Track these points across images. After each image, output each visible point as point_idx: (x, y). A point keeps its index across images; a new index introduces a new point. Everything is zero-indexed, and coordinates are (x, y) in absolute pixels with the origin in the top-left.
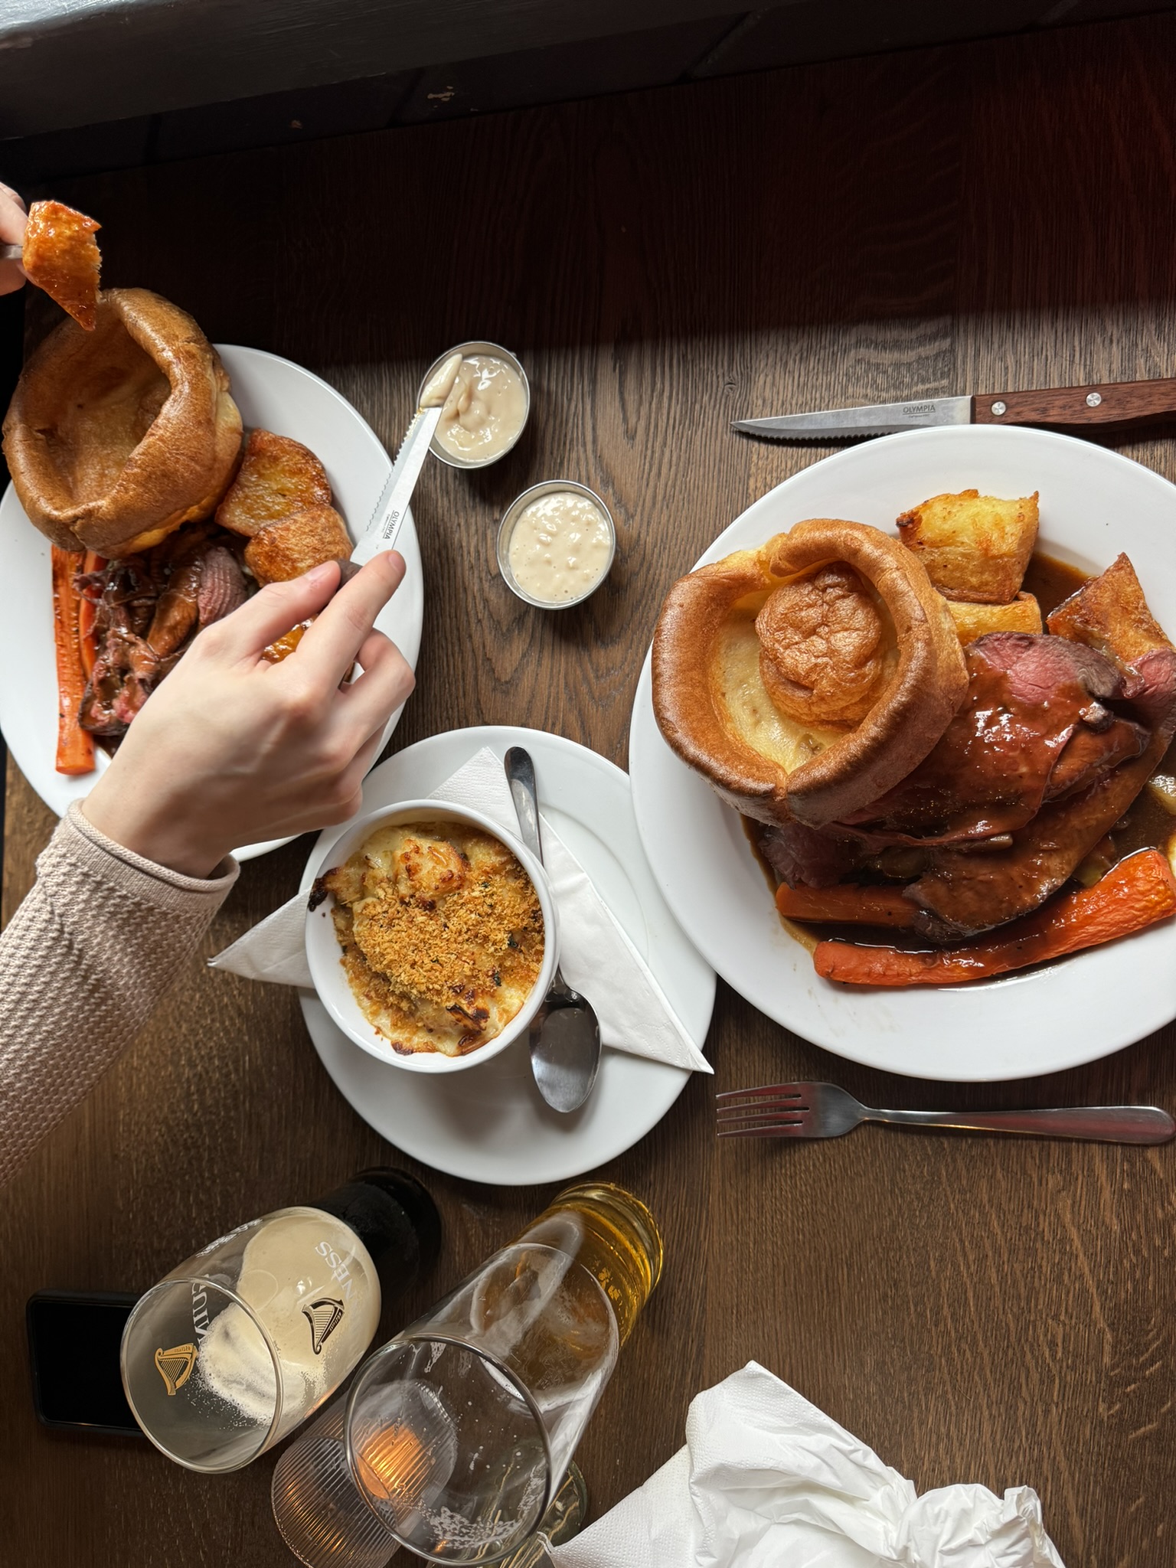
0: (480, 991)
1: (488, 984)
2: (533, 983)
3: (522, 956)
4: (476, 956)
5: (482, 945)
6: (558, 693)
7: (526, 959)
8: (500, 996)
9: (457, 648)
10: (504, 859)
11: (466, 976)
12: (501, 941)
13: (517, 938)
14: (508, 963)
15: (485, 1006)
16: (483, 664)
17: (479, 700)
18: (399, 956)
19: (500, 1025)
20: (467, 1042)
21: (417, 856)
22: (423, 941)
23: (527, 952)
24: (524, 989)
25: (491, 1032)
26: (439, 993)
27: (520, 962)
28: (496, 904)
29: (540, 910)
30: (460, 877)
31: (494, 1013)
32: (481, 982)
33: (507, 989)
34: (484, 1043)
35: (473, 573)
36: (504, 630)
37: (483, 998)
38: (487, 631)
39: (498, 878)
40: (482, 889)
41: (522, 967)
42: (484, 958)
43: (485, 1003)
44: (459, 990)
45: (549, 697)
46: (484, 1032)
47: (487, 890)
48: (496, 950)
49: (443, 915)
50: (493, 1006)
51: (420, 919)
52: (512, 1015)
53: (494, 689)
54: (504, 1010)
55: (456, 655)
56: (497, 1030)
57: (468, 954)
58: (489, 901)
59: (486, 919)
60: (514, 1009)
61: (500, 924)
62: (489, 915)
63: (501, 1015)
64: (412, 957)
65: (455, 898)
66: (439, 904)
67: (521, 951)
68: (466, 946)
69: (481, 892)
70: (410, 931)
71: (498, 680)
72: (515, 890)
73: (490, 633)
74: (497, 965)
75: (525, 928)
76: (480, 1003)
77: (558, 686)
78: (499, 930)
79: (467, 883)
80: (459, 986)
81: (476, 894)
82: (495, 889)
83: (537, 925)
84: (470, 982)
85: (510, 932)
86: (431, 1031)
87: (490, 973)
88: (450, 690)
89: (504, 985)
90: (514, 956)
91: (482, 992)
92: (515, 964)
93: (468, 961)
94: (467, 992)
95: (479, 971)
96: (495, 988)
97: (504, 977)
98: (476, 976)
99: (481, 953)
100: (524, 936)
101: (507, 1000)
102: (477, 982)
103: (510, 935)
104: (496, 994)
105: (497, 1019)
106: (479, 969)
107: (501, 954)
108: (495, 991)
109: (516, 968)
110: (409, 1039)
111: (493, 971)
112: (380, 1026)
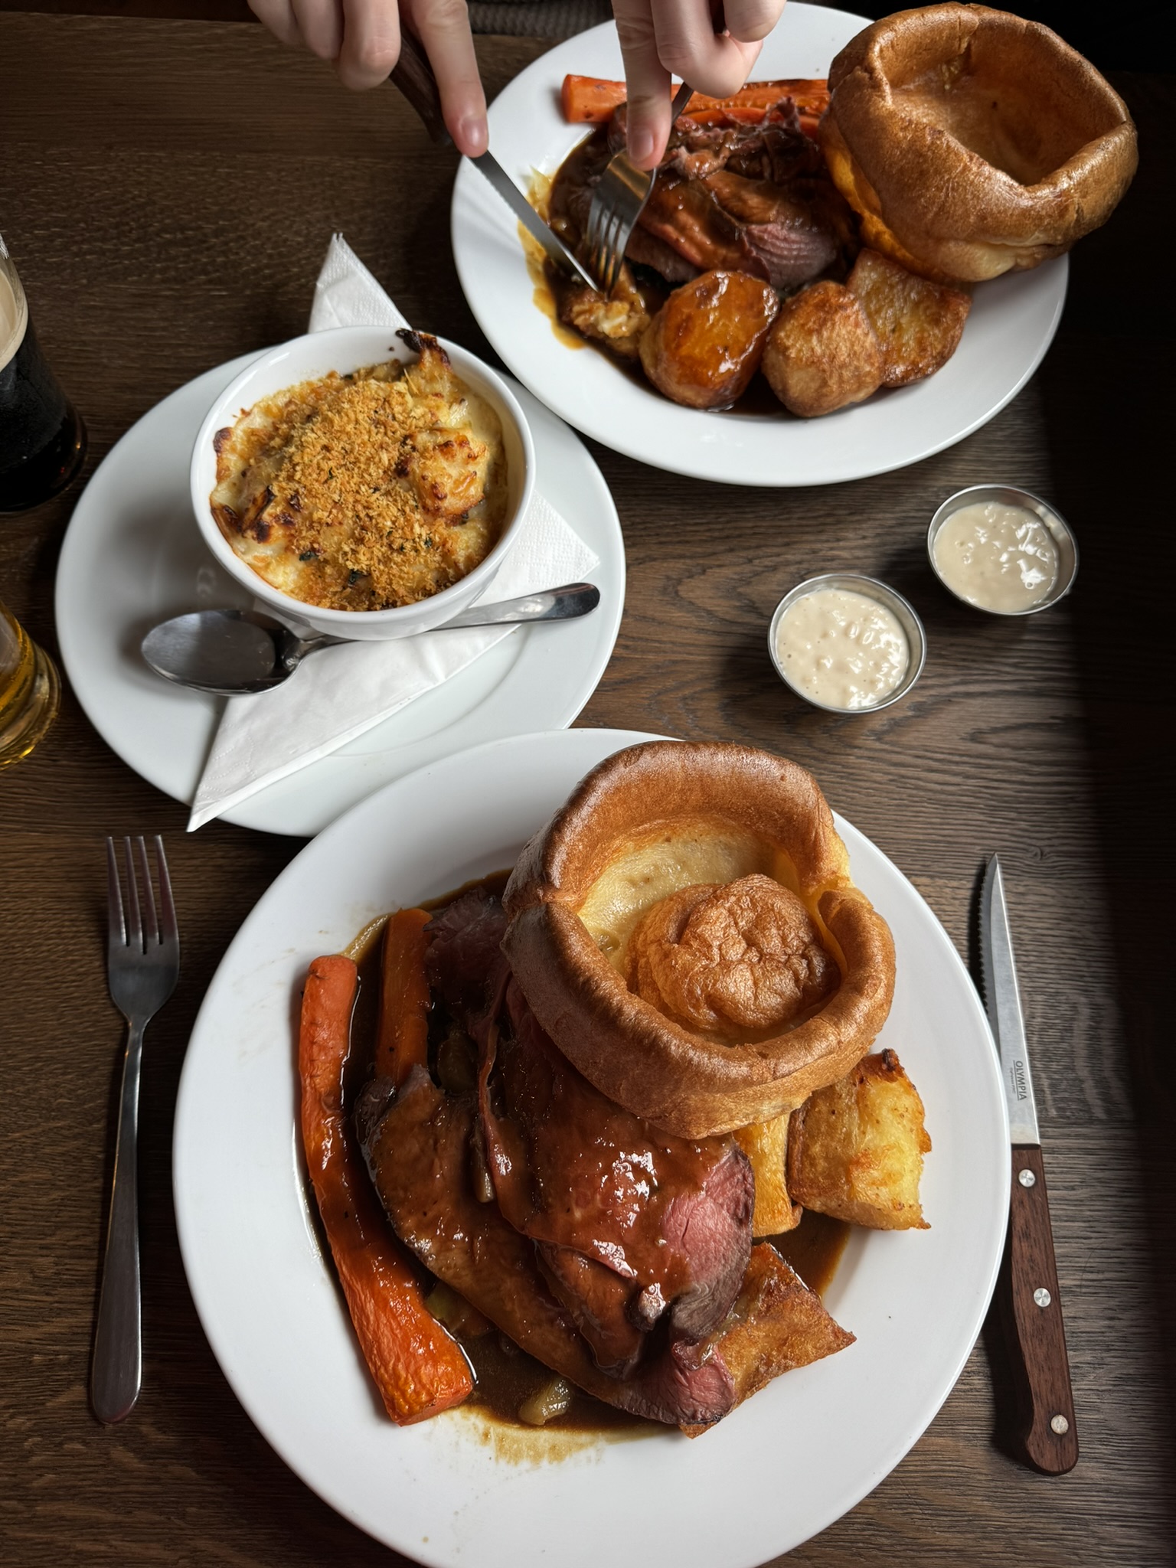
0: (293, 532)
1: (302, 543)
2: (305, 601)
3: (339, 589)
4: (337, 528)
6: (665, 652)
7: (335, 594)
8: (287, 559)
9: (716, 534)
10: (462, 566)
11: (311, 514)
12: (357, 561)
13: (361, 583)
14: (329, 570)
15: (272, 539)
16: (698, 565)
17: (655, 560)
18: (338, 431)
19: (249, 558)
20: (228, 516)
21: (465, 455)
22: (357, 461)
23: (344, 595)
24: (297, 591)
25: (241, 546)
26: (290, 478)
27: (330, 586)
28: (405, 555)
29: (396, 607)
30: (438, 509)
31: (264, 551)
32: (304, 533)
33: (297, 569)
34: (226, 537)
35: (807, 554)
36: (740, 590)
37: (284, 536)
38: (738, 569)
39: (438, 558)
40: (424, 537)
41: (324, 589)
42: (336, 538)
43: (278, 538)
44: (293, 504)
45: (659, 642)
46: (240, 537)
47: (422, 543)
48: (345, 554)
49: (390, 487)
50: (273, 550)
51: (385, 457)
52: (262, 573)
53: (668, 578)
54: (268, 565)
55: (708, 534)
56: (243, 553)
57: (340, 516)
58: (408, 545)
59: (385, 541)
60: (270, 577)
61: (379, 561)
62: (390, 546)
63: (263, 560)
64: (337, 446)
65: (412, 502)
66: (403, 482)
67: (344, 588)
68: (350, 514)
69: (420, 536)
70: (369, 445)
71: (679, 582)
72: (422, 579)
73: (735, 573)
74: (327, 556)
75: (373, 593)
76: (277, 532)
77: (674, 652)
78: (372, 559)
79: (430, 520)
80: (299, 505)
81: (417, 529)
82: (423, 554)
83: (378, 604)
84: (305, 519)
85: (370, 574)
86: (244, 474)
87: (316, 546)
88: (667, 526)
89: (301, 565)
90: (339, 578)
91: (292, 535)
92: (328, 580)
93: (331, 516)
94: (291, 513)
95: (318, 531)
96: (297, 552)
97: (311, 565)
98: (311, 527)
99: (341, 534)
100: (363, 592)
101: (282, 568)
102: (304, 528)
103: (365, 573)
104: (289, 553)
105: (256, 554)
106: (321, 532)
107: (341, 560)
108: (293, 552)
109: (324, 581)
110: (234, 451)
111: (319, 551)
112: (253, 415)
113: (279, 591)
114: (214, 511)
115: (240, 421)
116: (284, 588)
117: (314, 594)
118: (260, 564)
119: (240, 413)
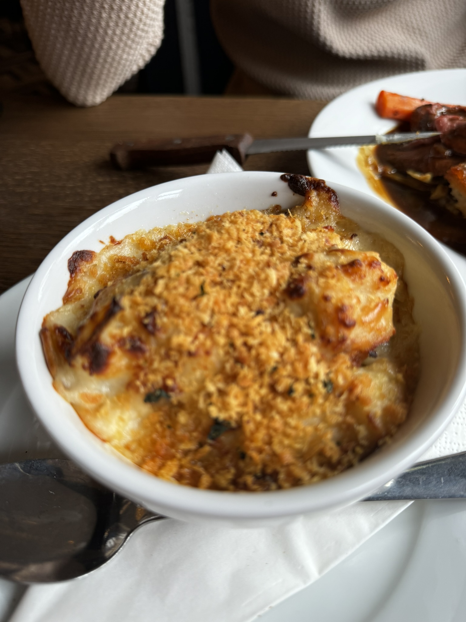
0: (141, 362)
1: (151, 377)
2: (140, 465)
3: (191, 446)
4: (202, 360)
5: (221, 371)
7: (186, 453)
8: (127, 400)
10: (378, 422)
12: (225, 407)
13: (226, 439)
14: (183, 418)
15: (111, 370)
19: (75, 396)
20: (60, 339)
21: (376, 278)
23: (199, 455)
24: (134, 446)
25: (66, 379)
26: (149, 293)
27: (181, 441)
28: (294, 400)
29: (280, 488)
30: (343, 340)
31: (98, 386)
32: (156, 365)
33: (138, 414)
34: (50, 365)
37: (128, 367)
39: (340, 408)
40: (322, 377)
41: (173, 445)
42: (199, 372)
43: (119, 370)
44: (147, 324)
46: (67, 367)
47: (320, 386)
48: (209, 395)
49: (277, 311)
50: (110, 387)
51: (273, 275)
52: (88, 418)
54: (99, 407)
56: (67, 389)
57: (208, 343)
58: (300, 387)
59: (267, 380)
60: (99, 424)
61: (256, 408)
62: (272, 388)
63: (94, 399)
65: (306, 330)
66: (294, 305)
67: (201, 445)
68: (222, 340)
69: (317, 376)
72: (317, 439)
74: (183, 398)
75: (243, 456)
76: (120, 361)
78: (244, 404)
79: (329, 355)
80: (154, 325)
81: (313, 366)
82: (320, 400)
83: (249, 479)
84: (160, 345)
85: (240, 426)
86: (96, 296)
87: (170, 382)
89: (145, 409)
90: (195, 430)
91: (140, 368)
92: (180, 432)
93: (197, 343)
94: (143, 338)
95: (176, 363)
96: (142, 390)
97: (160, 409)
98: (167, 356)
99: (206, 368)
100: (227, 453)
101: (118, 413)
102: (157, 357)
103: (233, 424)
104: (132, 392)
105: (86, 390)
106: (180, 364)
107: (201, 404)
108: (137, 390)
109: (173, 434)
110: (92, 273)
111: (172, 390)
112: (122, 245)
113: (107, 445)
114: (44, 333)
115: (107, 248)
116: (116, 442)
117: (157, 452)
118: (89, 406)
119: (109, 240)
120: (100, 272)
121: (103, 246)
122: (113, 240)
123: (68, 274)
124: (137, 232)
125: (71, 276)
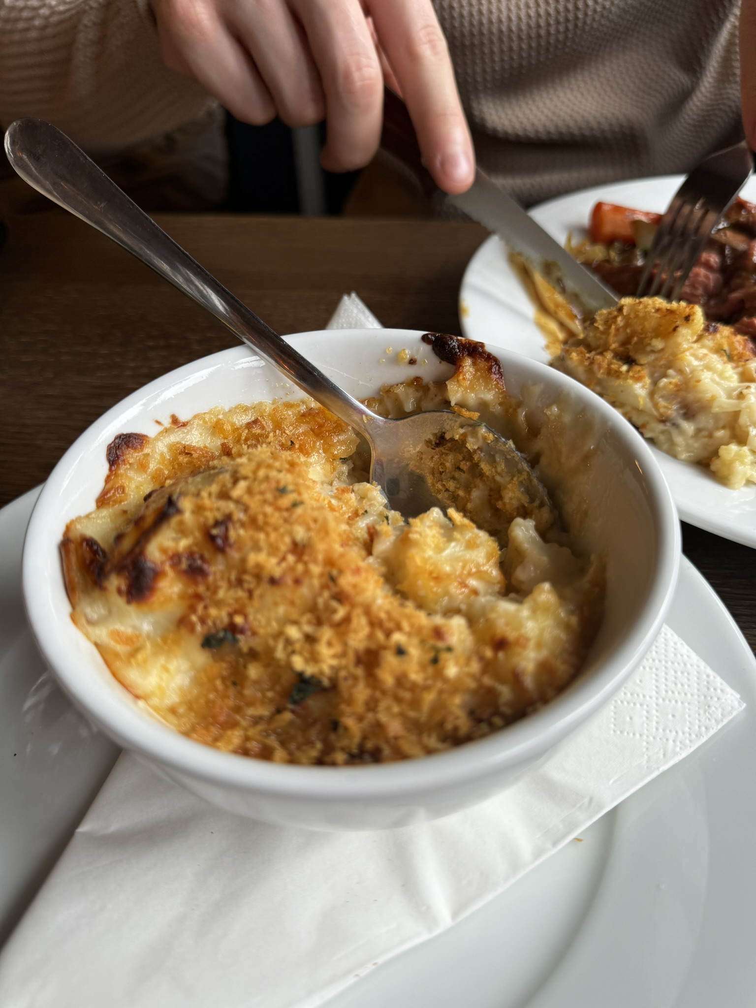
0: (201, 589)
1: (213, 612)
3: (264, 711)
4: (287, 591)
5: (313, 608)
7: (257, 721)
8: (177, 642)
10: (529, 682)
11: (243, 561)
12: (314, 658)
13: (314, 704)
14: (254, 671)
15: (157, 599)
19: (102, 633)
20: (88, 556)
23: (275, 726)
24: (181, 710)
25: (93, 610)
26: (224, 495)
27: (250, 704)
31: (136, 621)
32: (221, 594)
33: (191, 664)
34: (70, 589)
37: (182, 596)
41: (238, 710)
42: (281, 607)
43: (168, 599)
44: (214, 537)
46: (96, 592)
50: (155, 624)
52: (118, 664)
54: (135, 650)
56: (90, 622)
60: (133, 675)
61: (358, 661)
63: (128, 640)
67: (279, 711)
74: (257, 643)
75: (335, 726)
76: (170, 586)
78: (343, 655)
80: (224, 538)
84: (229, 567)
85: (334, 685)
86: (147, 498)
87: (239, 620)
89: (202, 658)
90: (272, 688)
91: (198, 597)
92: (248, 692)
93: (283, 566)
94: (207, 555)
95: (250, 593)
96: (199, 628)
97: (222, 660)
98: (240, 582)
99: (292, 603)
100: (315, 722)
101: (162, 660)
102: (223, 584)
103: (326, 682)
104: (184, 631)
105: (119, 627)
106: (257, 593)
107: (280, 654)
108: (192, 629)
109: (240, 694)
110: (142, 466)
111: (242, 631)
112: (189, 428)
113: (141, 703)
114: (66, 545)
115: (167, 431)
116: (155, 701)
117: (214, 717)
118: (120, 648)
119: (170, 420)
120: (153, 466)
121: (160, 428)
122: (175, 420)
123: (106, 466)
124: (211, 411)
125: (110, 470)
